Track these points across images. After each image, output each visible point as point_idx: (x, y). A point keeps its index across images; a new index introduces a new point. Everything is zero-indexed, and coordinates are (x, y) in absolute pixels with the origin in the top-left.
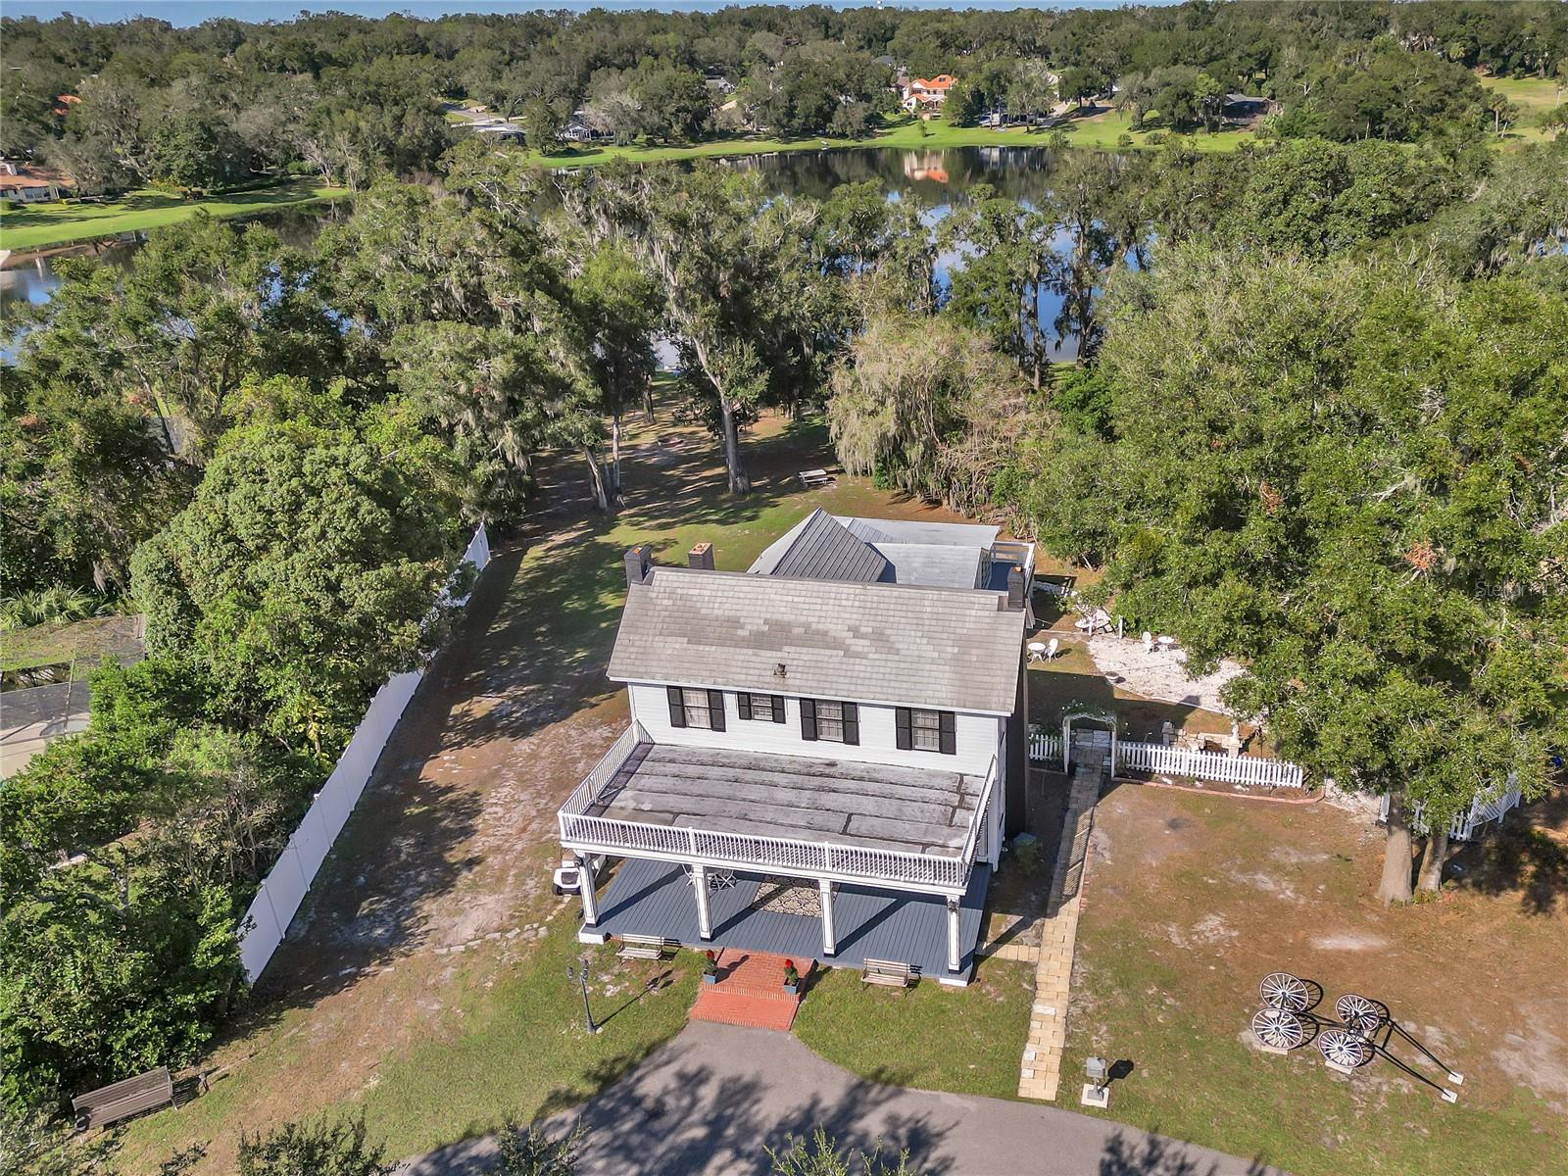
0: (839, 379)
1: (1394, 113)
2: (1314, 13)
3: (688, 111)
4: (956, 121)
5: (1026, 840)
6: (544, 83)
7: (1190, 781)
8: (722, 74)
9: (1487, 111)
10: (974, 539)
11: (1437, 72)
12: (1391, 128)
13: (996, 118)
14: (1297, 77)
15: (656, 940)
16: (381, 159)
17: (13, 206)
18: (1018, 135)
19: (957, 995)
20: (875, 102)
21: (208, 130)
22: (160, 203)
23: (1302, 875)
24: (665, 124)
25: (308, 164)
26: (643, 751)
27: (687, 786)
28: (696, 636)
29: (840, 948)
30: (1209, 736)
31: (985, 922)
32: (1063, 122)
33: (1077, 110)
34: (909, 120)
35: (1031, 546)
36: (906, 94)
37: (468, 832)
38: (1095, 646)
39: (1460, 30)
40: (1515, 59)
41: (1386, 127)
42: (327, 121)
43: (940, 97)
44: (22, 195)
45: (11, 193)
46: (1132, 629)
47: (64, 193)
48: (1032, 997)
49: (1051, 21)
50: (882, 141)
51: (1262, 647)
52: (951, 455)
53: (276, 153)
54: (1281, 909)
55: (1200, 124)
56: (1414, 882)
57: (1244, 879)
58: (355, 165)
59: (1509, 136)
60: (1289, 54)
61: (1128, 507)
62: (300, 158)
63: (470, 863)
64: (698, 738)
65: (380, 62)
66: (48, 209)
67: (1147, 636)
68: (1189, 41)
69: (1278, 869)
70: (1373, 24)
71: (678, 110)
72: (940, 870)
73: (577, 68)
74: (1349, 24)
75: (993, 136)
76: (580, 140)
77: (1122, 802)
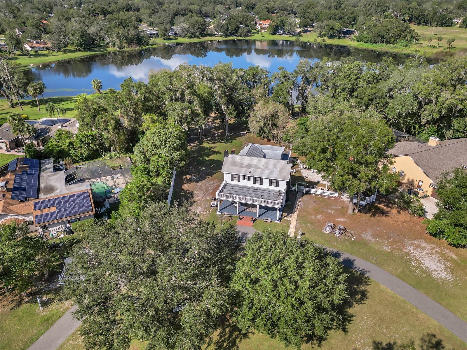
0: (251, 114)
1: (387, 36)
2: (369, 5)
3: (201, 29)
4: (271, 33)
5: (289, 202)
6: (164, 20)
7: (318, 195)
8: (209, 17)
9: (412, 36)
10: (280, 150)
11: (400, 25)
12: (386, 40)
13: (281, 32)
14: (363, 24)
15: (230, 214)
16: (124, 41)
17: (36, 52)
18: (287, 37)
19: (278, 224)
20: (249, 27)
21: (83, 33)
22: (70, 51)
23: (336, 210)
24: (195, 32)
25: (106, 41)
26: (226, 185)
27: (234, 190)
28: (236, 166)
29: (259, 216)
30: (322, 188)
31: (282, 214)
32: (299, 34)
33: (303, 31)
34: (258, 32)
35: (291, 151)
36: (258, 25)
37: (193, 197)
38: (302, 171)
39: (408, 12)
40: (422, 21)
41: (385, 40)
42: (111, 31)
43: (267, 26)
44: (38, 49)
45: (35, 48)
46: (309, 168)
47: (47, 49)
48: (290, 224)
49: (297, 4)
50: (251, 38)
51: (328, 170)
52: (274, 131)
53: (98, 38)
54: (331, 214)
55: (336, 36)
56: (354, 211)
57: (326, 210)
58: (118, 43)
59: (418, 43)
60: (361, 19)
61: (310, 149)
62: (103, 40)
63: (195, 202)
64: (235, 183)
65: (121, 13)
66: (44, 52)
67: (312, 169)
68: (334, 13)
69: (332, 209)
70: (385, 8)
71: (198, 28)
72: (277, 204)
73: (171, 15)
74: (378, 8)
75: (280, 37)
76: (172, 36)
77: (305, 198)
